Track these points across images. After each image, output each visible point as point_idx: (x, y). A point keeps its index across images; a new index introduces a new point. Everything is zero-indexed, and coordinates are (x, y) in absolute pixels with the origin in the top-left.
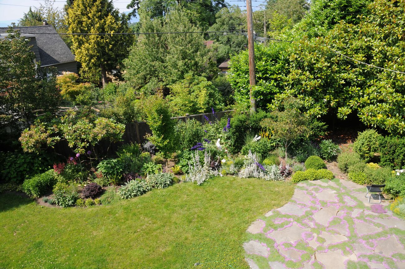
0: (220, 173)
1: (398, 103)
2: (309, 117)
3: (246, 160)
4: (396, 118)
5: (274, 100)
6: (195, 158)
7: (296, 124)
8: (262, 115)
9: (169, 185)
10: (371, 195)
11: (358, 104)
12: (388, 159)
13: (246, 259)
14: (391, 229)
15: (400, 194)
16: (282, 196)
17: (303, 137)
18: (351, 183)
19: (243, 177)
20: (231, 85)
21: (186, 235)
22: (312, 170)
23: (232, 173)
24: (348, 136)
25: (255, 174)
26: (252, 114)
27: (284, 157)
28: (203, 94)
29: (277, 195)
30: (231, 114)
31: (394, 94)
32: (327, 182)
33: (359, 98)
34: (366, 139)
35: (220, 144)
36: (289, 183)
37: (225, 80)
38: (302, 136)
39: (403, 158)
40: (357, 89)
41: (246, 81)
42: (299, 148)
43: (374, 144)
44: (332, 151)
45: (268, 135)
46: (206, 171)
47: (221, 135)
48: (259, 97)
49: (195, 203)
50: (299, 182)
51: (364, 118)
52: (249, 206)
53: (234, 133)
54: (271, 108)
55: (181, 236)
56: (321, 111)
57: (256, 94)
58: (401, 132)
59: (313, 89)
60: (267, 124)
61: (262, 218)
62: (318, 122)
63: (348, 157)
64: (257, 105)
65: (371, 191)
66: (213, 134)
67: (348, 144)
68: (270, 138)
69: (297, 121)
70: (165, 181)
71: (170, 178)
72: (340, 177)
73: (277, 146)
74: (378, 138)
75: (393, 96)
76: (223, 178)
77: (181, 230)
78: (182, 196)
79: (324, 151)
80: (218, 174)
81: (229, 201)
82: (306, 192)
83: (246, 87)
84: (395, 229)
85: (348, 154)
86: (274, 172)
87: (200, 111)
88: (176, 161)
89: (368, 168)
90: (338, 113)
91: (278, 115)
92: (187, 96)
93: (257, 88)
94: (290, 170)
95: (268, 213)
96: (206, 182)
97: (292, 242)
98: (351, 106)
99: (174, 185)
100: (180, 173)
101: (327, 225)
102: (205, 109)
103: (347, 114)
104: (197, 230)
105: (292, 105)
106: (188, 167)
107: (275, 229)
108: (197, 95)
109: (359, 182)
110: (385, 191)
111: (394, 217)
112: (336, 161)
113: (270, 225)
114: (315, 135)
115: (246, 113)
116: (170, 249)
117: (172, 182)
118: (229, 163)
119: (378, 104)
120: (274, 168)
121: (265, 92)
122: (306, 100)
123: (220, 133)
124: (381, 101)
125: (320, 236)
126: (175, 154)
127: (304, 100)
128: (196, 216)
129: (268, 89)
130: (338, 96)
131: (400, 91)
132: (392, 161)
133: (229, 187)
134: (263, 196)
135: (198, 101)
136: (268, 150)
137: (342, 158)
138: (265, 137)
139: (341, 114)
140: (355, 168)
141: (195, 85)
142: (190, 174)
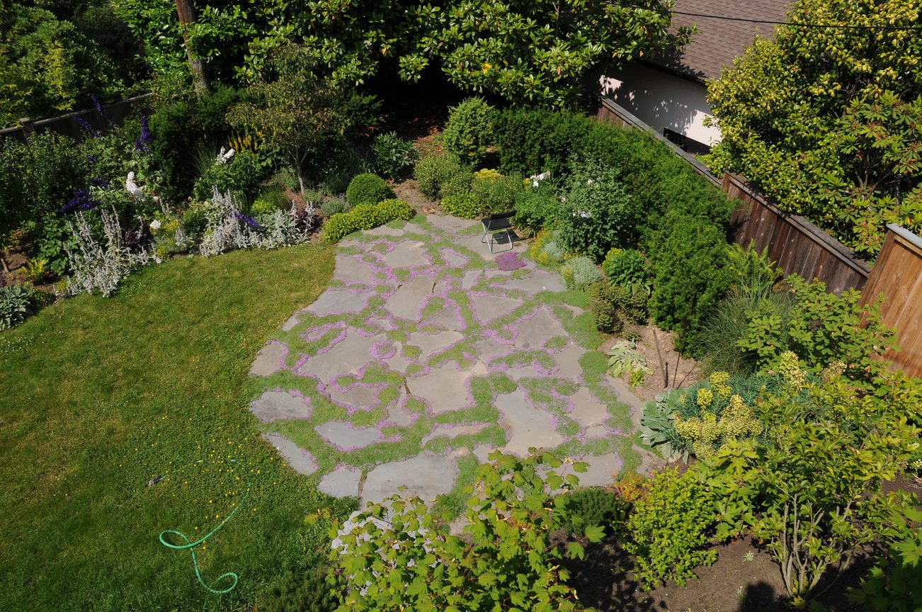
0: (154, 257)
1: (517, 35)
2: (338, 87)
3: (211, 211)
4: (518, 69)
5: (249, 55)
6: (79, 231)
7: (311, 108)
8: (227, 96)
9: (26, 315)
10: (494, 236)
11: (441, 44)
12: (515, 157)
13: (263, 436)
14: (538, 296)
15: (545, 224)
16: (311, 278)
17: (331, 136)
18: (450, 218)
19: (212, 252)
20: (131, 29)
21: (109, 423)
22: (364, 207)
23: (182, 249)
24: (429, 119)
25: (239, 240)
26: (202, 98)
27: (297, 190)
28: (55, 57)
29: (299, 278)
30: (148, 103)
31: (509, 14)
32: (402, 227)
33: (440, 31)
34: (467, 119)
35: (137, 184)
36: (321, 245)
37: (112, 15)
38: (330, 134)
39: (540, 150)
40: (434, 10)
41: (169, 12)
42: (327, 162)
43: (483, 129)
44: (399, 158)
45: (249, 144)
46: (118, 258)
47: (133, 163)
48: (211, 51)
49: (110, 341)
50: (341, 238)
51: (456, 74)
52: (242, 317)
53: (165, 152)
54: (246, 76)
55: (95, 431)
56: (364, 69)
57: (200, 45)
58: (531, 96)
59: (335, 19)
60: (243, 118)
61: (278, 336)
62: (360, 95)
63: (435, 164)
64: (209, 73)
65: (492, 228)
66: (113, 163)
67: (432, 137)
68: (256, 149)
69: (311, 100)
70: (13, 308)
71: (23, 298)
72: (425, 211)
73: (277, 165)
74: (490, 115)
75: (506, 21)
76: (164, 266)
77: (92, 415)
78: (71, 334)
79: (382, 160)
80: (151, 260)
81: (191, 316)
82: (362, 256)
83: (173, 30)
84: (544, 293)
85: (435, 159)
86: (281, 227)
87: (61, 108)
88: (29, 248)
89: (479, 182)
90: (401, 68)
91: (265, 93)
92: (7, 69)
93: (200, 29)
94: (316, 216)
95: (287, 323)
96: (123, 284)
97: (354, 372)
98: (426, 50)
99: (41, 311)
100: (48, 278)
101: (418, 318)
102: (72, 101)
103: (419, 69)
104: (132, 406)
105: (293, 63)
106: (66, 259)
107: (312, 352)
108: (38, 62)
109: (466, 215)
110: (517, 223)
111: (539, 271)
112: (412, 177)
113: (298, 348)
114: (358, 127)
115: (185, 96)
116: (77, 467)
117: (34, 307)
118: (169, 227)
119: (480, 39)
120: (278, 218)
121: (222, 37)
122: (325, 47)
123: (129, 157)
124: (486, 34)
125: (408, 343)
126: (20, 232)
127: (321, 48)
128: (120, 372)
129: (229, 30)
130: (395, 30)
131: (519, 9)
132: (522, 158)
133: (183, 284)
134: (268, 287)
135: (47, 79)
136: (258, 178)
137: (424, 167)
138: (243, 149)
139: (407, 71)
140: (453, 185)
141: (22, 33)
142: (78, 274)
